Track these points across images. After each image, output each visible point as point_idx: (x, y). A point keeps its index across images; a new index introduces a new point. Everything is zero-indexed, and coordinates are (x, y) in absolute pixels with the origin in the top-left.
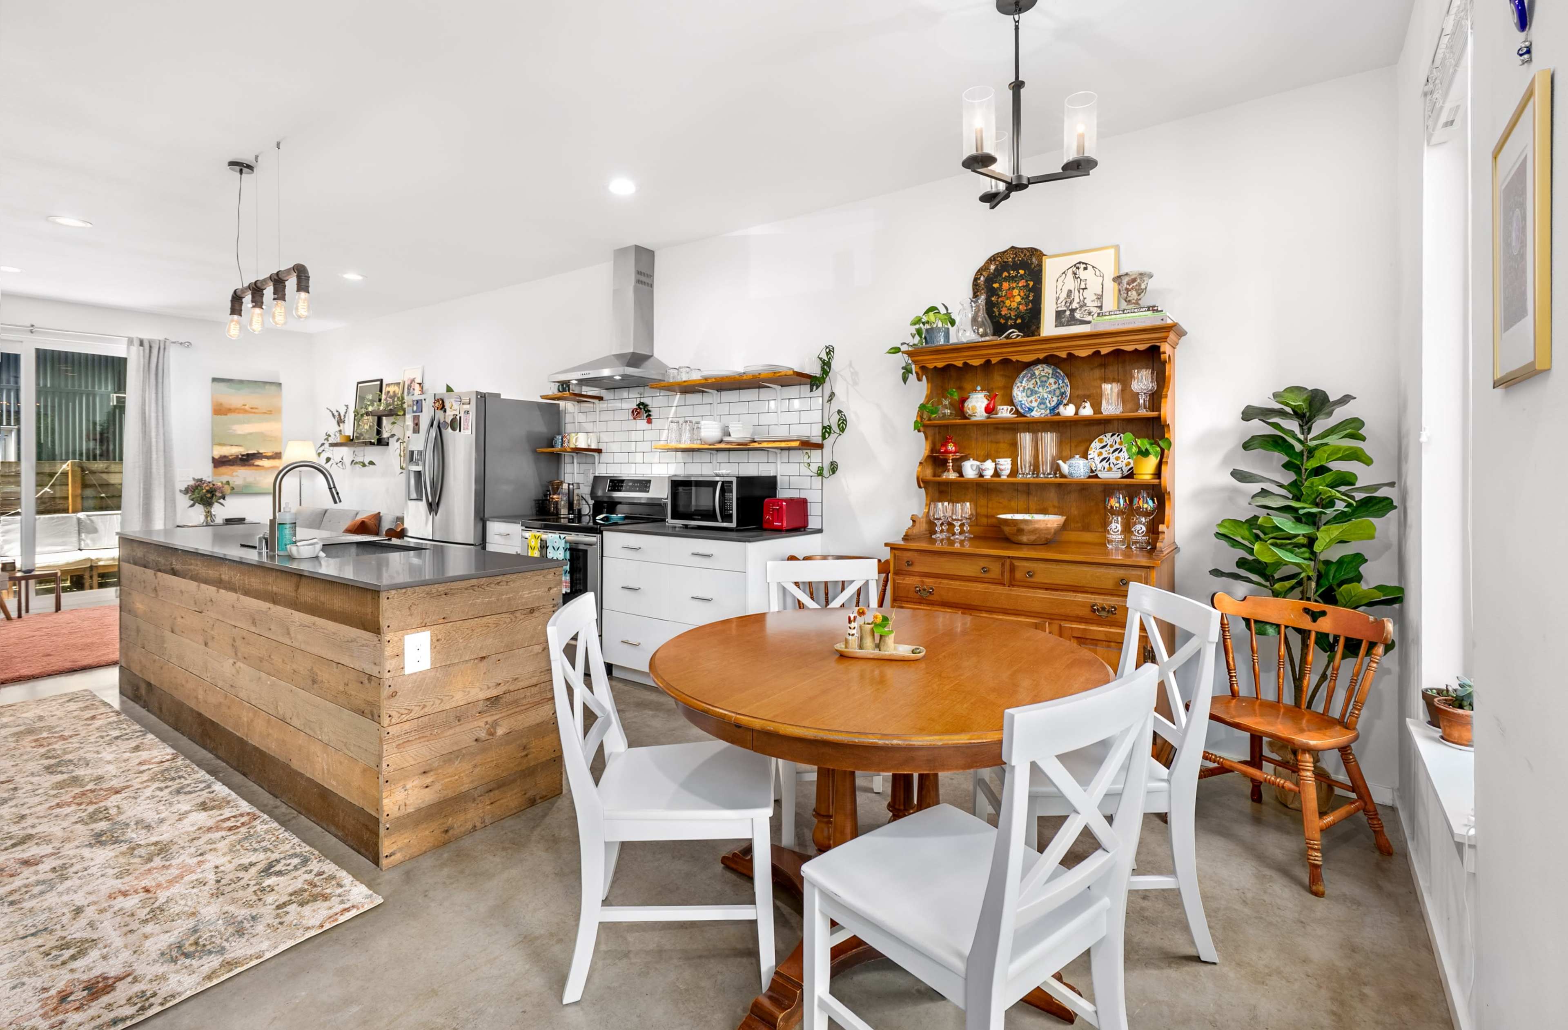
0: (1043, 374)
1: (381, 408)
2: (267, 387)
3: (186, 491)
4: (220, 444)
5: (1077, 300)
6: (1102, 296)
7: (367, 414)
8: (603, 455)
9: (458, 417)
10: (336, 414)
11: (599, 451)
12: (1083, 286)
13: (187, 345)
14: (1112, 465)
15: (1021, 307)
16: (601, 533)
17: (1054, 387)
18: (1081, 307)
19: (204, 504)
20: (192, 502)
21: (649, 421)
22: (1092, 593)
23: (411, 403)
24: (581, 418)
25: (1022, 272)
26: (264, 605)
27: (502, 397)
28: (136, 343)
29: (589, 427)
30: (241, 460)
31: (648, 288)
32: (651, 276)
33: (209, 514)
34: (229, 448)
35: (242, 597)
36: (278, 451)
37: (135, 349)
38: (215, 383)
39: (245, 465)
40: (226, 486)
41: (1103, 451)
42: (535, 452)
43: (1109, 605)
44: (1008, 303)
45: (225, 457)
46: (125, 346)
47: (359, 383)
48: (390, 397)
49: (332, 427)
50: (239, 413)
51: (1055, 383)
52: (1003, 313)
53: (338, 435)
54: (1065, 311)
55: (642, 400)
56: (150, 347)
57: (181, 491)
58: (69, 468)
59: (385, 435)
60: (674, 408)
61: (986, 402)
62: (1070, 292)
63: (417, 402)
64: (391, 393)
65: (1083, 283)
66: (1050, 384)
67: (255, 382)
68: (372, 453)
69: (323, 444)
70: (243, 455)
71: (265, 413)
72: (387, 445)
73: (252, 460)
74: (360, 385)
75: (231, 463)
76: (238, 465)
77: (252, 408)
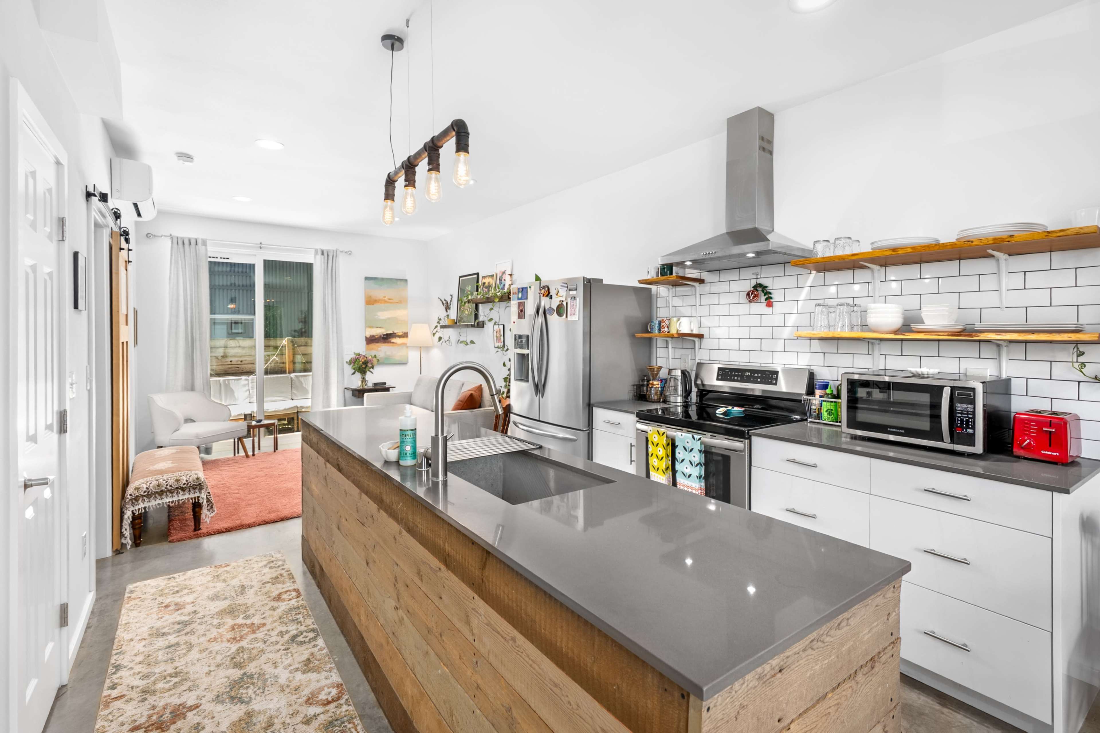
1: (479, 297)
2: (399, 283)
3: (350, 363)
4: (371, 327)
7: (469, 302)
8: (704, 341)
9: (564, 303)
10: (444, 302)
11: (700, 336)
13: (349, 253)
16: (749, 438)
19: (361, 372)
20: (354, 371)
21: (770, 304)
23: (516, 291)
24: (677, 302)
26: (435, 562)
27: (604, 282)
28: (320, 253)
29: (687, 311)
30: (383, 338)
31: (768, 156)
32: (771, 142)
33: (364, 380)
34: (375, 329)
35: (404, 533)
36: (405, 331)
37: (319, 256)
38: (367, 281)
39: (385, 342)
40: (374, 359)
42: (633, 336)
45: (373, 336)
46: (313, 256)
47: (460, 277)
48: (486, 288)
49: (441, 312)
50: (381, 303)
53: (446, 319)
55: (760, 281)
56: (328, 255)
57: (347, 362)
58: (286, 343)
59: (481, 318)
60: (806, 290)
63: (522, 289)
64: (487, 284)
67: (391, 279)
68: (472, 334)
69: (436, 327)
70: (384, 335)
71: (397, 303)
72: (483, 327)
73: (390, 338)
74: (461, 279)
75: (377, 341)
76: (381, 342)
77: (389, 299)
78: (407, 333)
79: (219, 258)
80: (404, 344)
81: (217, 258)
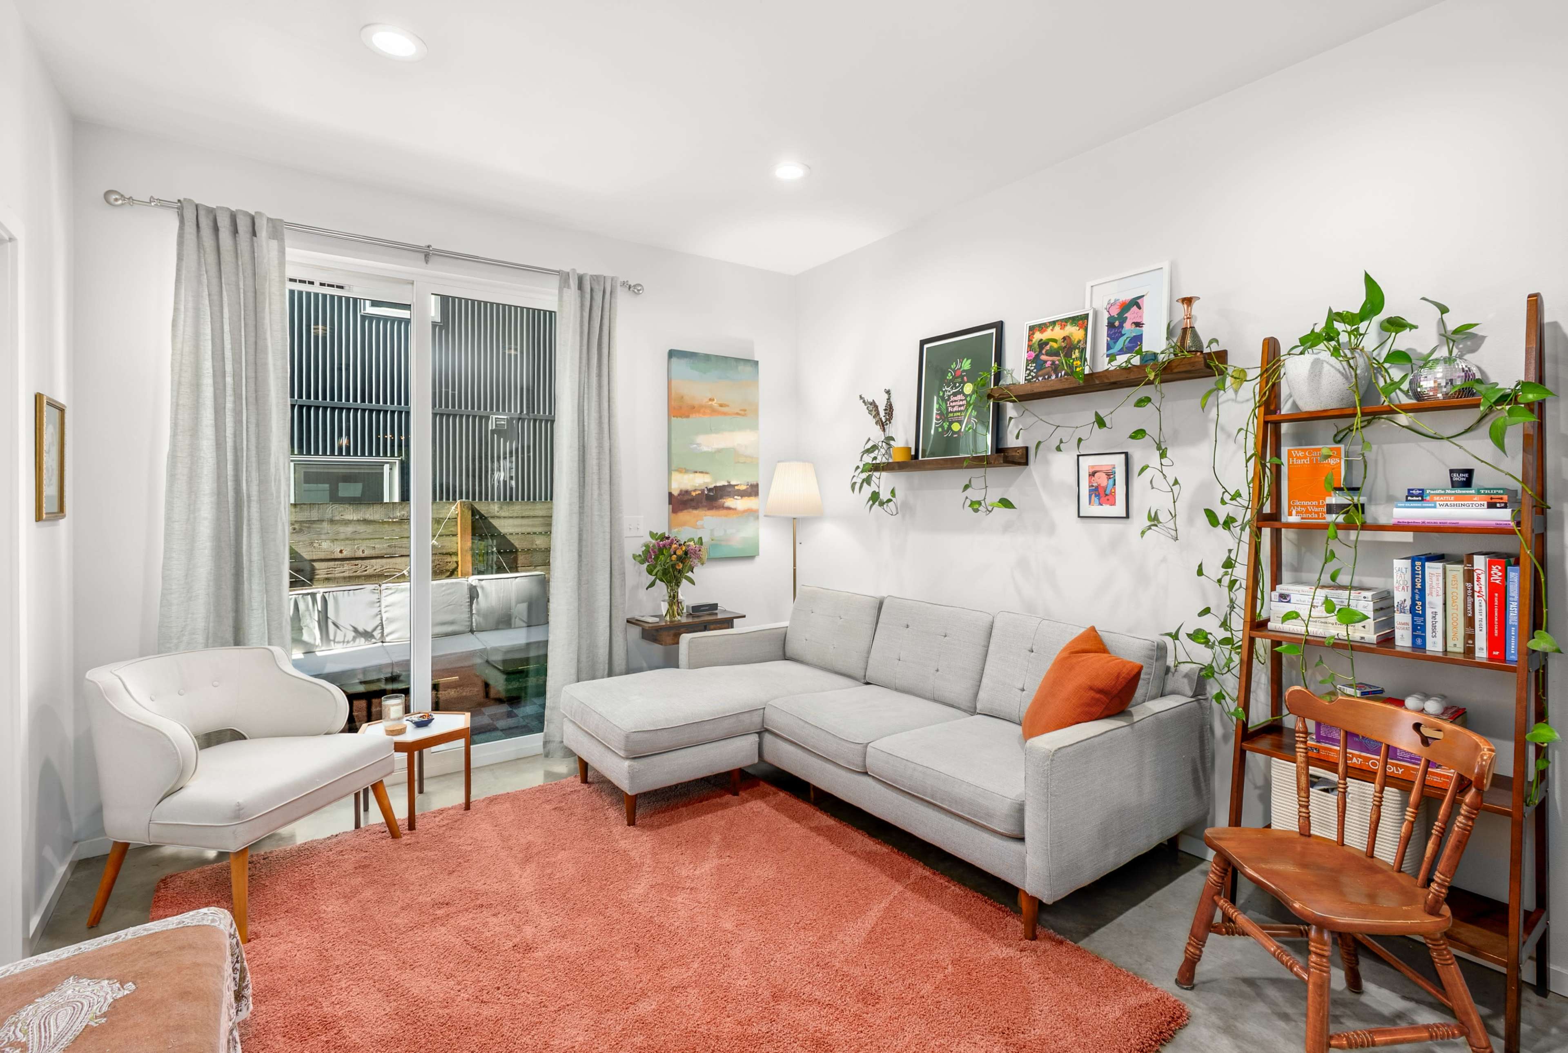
2: (740, 367)
3: (643, 557)
4: (679, 470)
13: (638, 289)
19: (667, 582)
20: (652, 578)
28: (573, 283)
30: (708, 497)
33: (673, 599)
34: (692, 475)
36: (753, 481)
37: (571, 293)
38: (672, 360)
39: (711, 508)
45: (687, 492)
46: (557, 291)
47: (923, 343)
48: (1051, 353)
49: (864, 431)
50: (704, 414)
53: (885, 448)
56: (592, 291)
57: (634, 557)
59: (1017, 443)
64: (1056, 344)
67: (723, 359)
70: (710, 490)
71: (738, 414)
72: (1026, 463)
73: (721, 497)
74: (926, 346)
75: (693, 504)
76: (704, 506)
77: (721, 405)
78: (757, 485)
79: (317, 284)
80: (752, 514)
81: (312, 283)
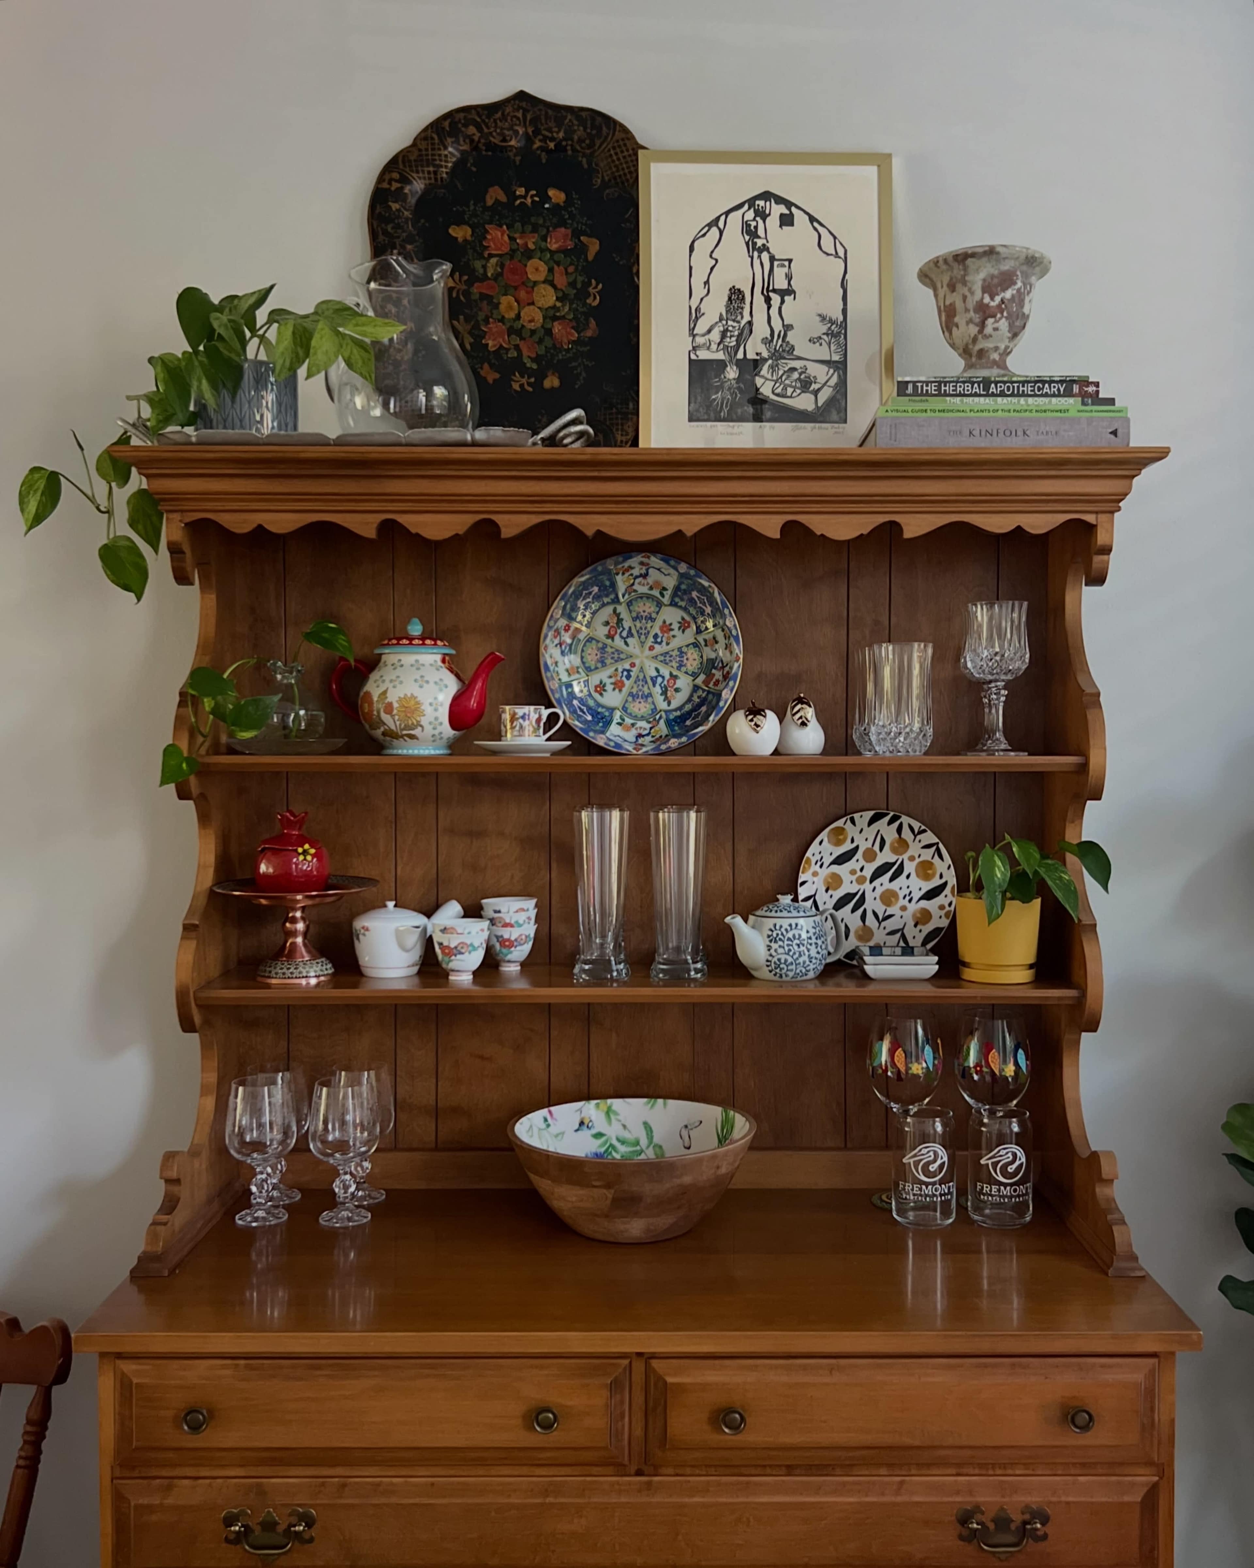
0: (641, 588)
5: (761, 329)
6: (844, 324)
12: (780, 282)
14: (870, 920)
15: (557, 328)
17: (681, 639)
18: (777, 356)
22: (959, 1467)
25: (556, 196)
41: (842, 870)
43: (1026, 1509)
44: (507, 303)
51: (684, 626)
52: (491, 344)
54: (721, 365)
61: (452, 686)
62: (736, 296)
65: (780, 274)
66: (666, 628)
